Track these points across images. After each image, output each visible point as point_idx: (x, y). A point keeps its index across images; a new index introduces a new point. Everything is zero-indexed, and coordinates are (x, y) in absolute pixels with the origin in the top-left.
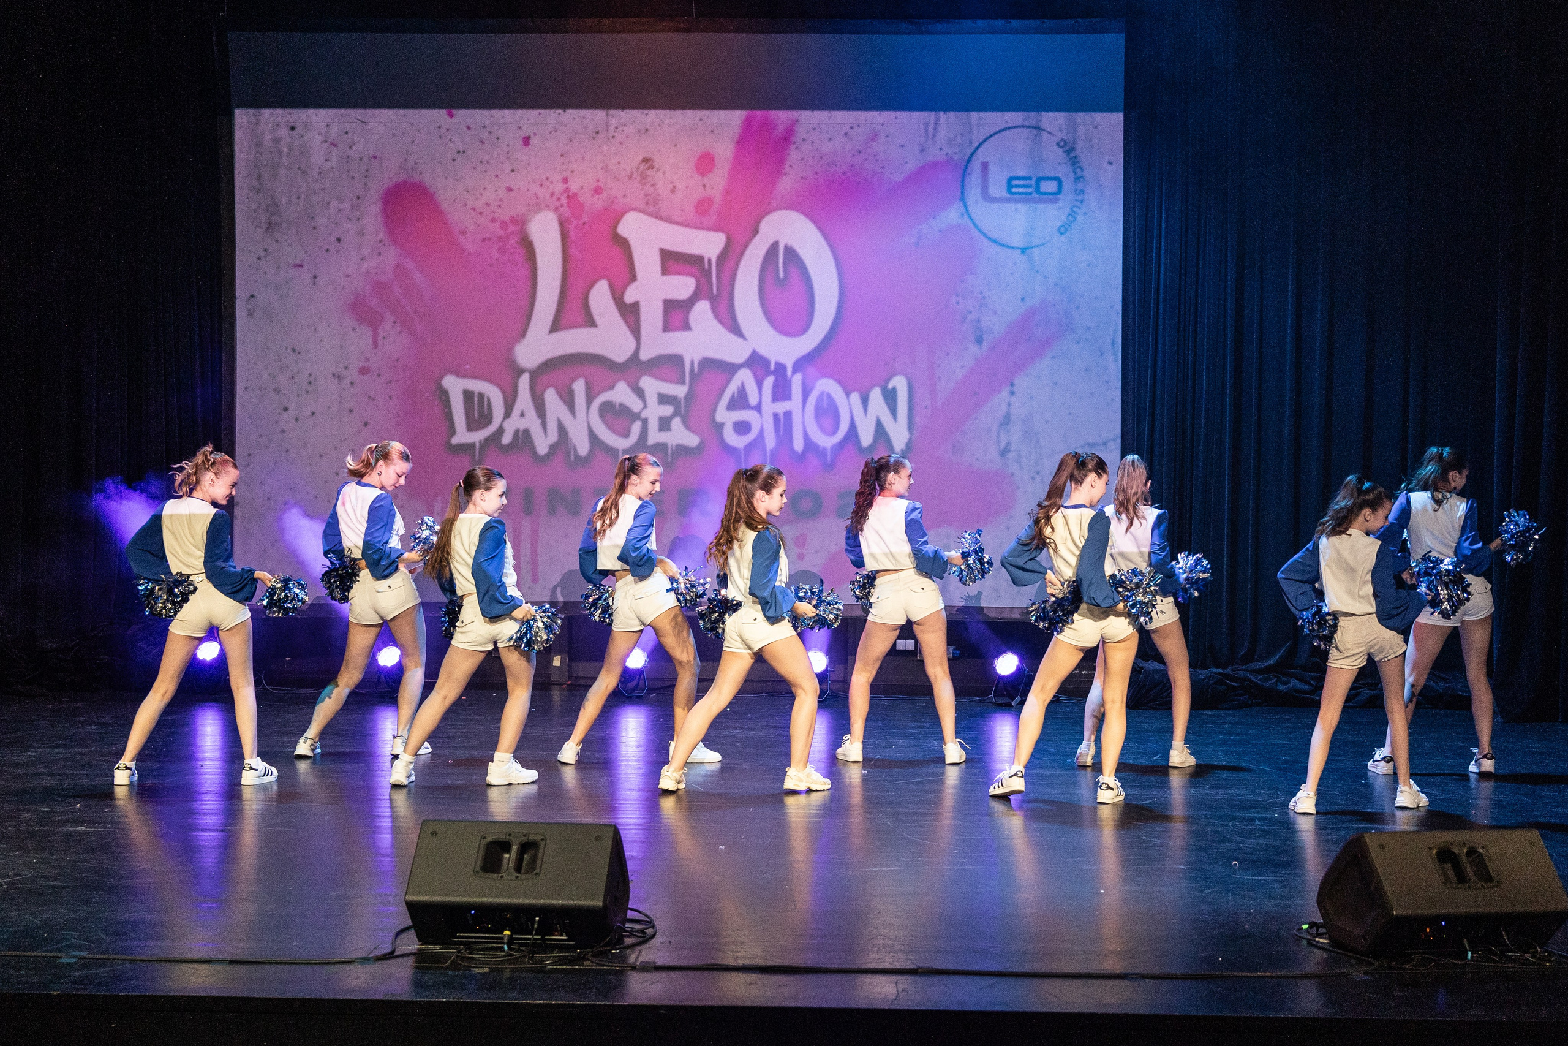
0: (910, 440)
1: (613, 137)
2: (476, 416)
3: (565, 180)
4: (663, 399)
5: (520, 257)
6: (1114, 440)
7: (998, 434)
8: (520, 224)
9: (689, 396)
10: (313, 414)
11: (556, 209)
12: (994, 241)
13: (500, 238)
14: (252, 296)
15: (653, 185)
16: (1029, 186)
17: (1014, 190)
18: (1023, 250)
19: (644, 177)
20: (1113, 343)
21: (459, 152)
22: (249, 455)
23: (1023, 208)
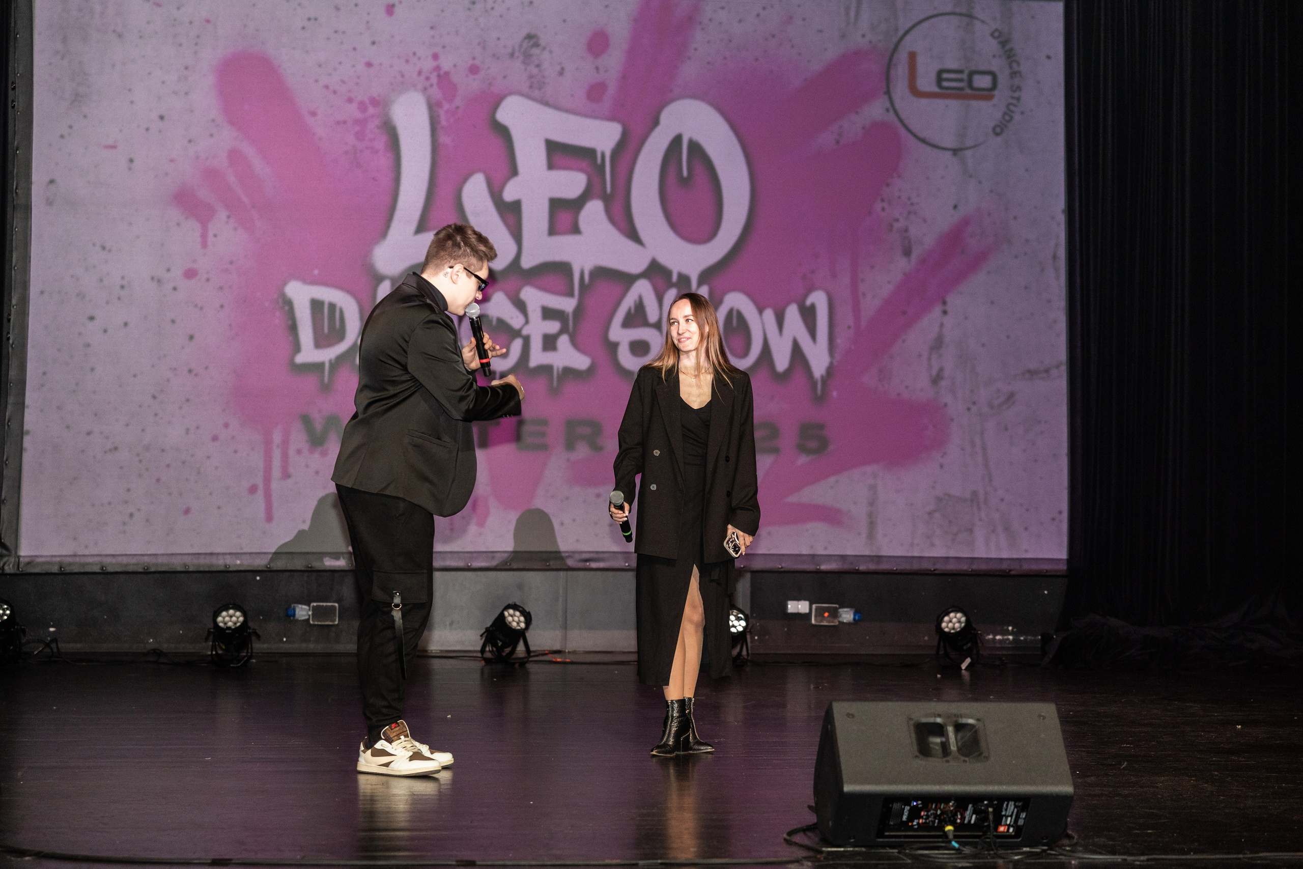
0: (831, 363)
1: (493, 8)
2: (326, 330)
3: (435, 57)
4: (548, 313)
5: (381, 143)
6: (1058, 367)
7: (929, 359)
8: (381, 104)
9: (578, 311)
10: (126, 324)
11: (425, 90)
12: (923, 141)
13: (357, 122)
14: (52, 182)
15: (538, 66)
16: (961, 80)
17: (945, 84)
18: (955, 151)
19: (527, 57)
20: (1055, 257)
21: (309, 19)
22: (44, 373)
23: (954, 104)
